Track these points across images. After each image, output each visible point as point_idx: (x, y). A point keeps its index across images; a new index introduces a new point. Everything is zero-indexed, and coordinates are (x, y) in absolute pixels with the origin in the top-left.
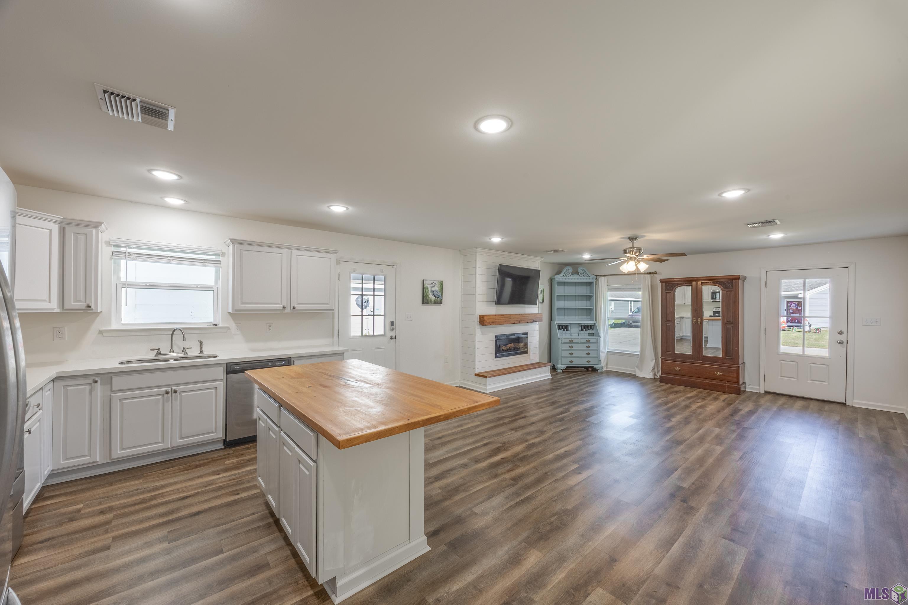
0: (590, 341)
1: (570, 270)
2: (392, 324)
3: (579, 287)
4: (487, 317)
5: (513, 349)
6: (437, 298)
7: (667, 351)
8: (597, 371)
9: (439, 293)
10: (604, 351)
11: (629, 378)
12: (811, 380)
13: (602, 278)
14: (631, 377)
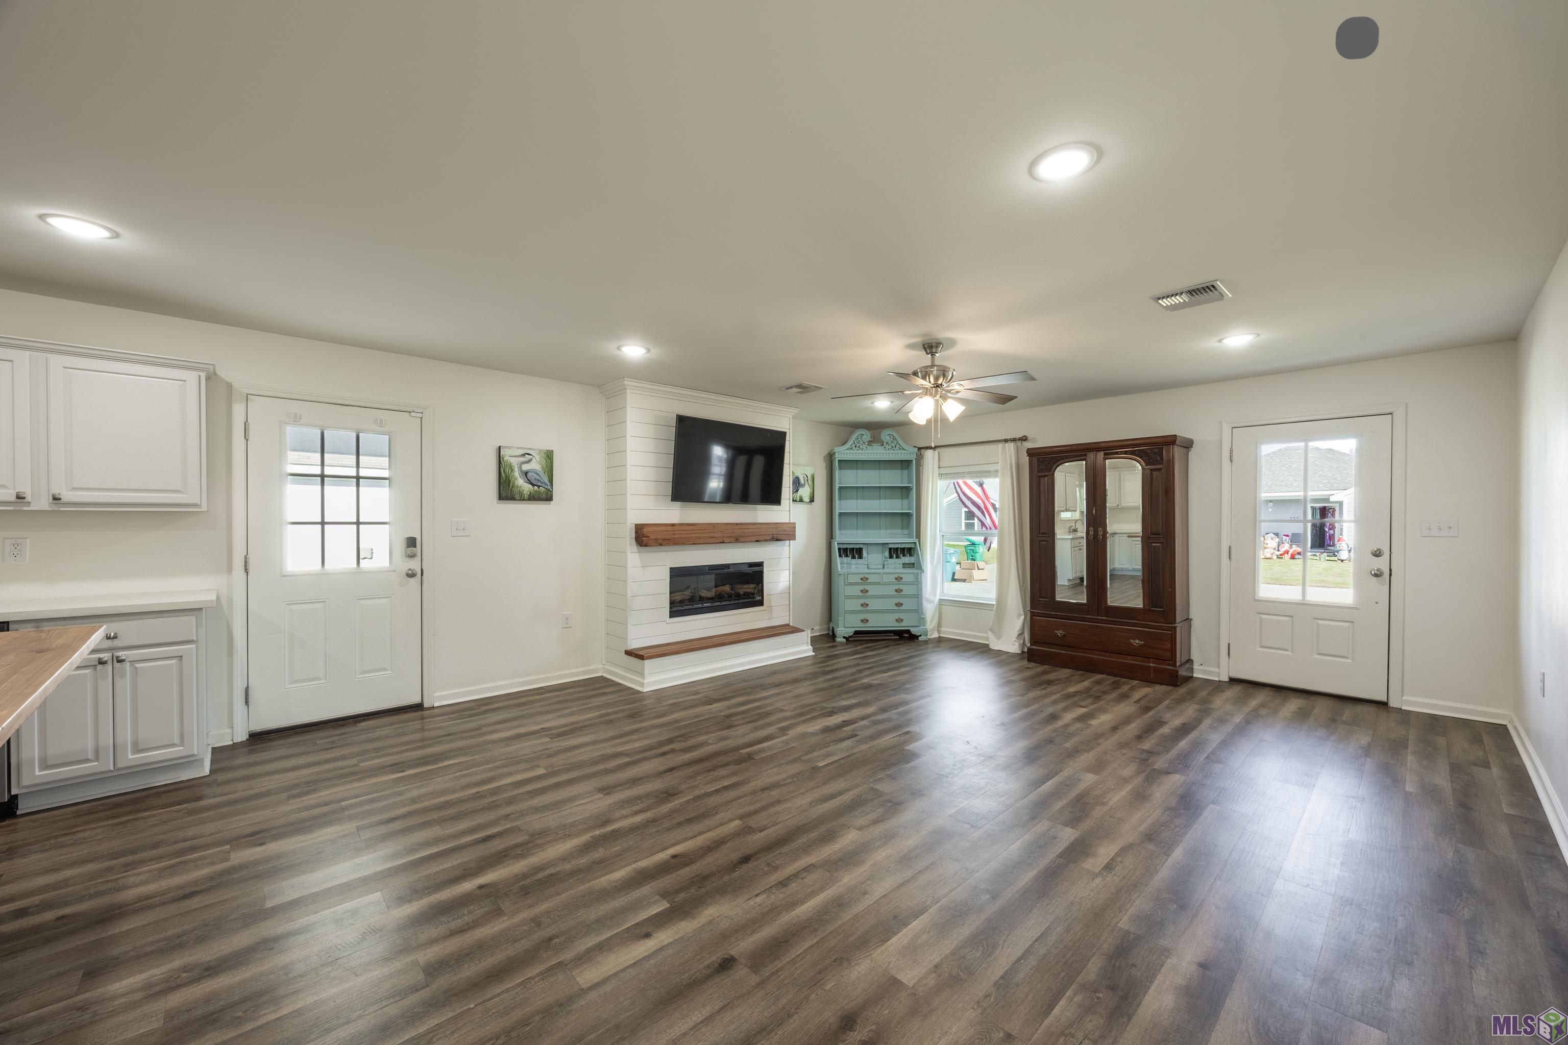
0: (901, 578)
1: (865, 437)
2: (411, 542)
3: (887, 471)
4: (650, 529)
5: (727, 596)
6: (539, 486)
7: (1042, 598)
8: (918, 639)
9: (541, 474)
10: (932, 598)
11: (973, 652)
12: (1319, 654)
13: (930, 452)
14: (977, 651)
